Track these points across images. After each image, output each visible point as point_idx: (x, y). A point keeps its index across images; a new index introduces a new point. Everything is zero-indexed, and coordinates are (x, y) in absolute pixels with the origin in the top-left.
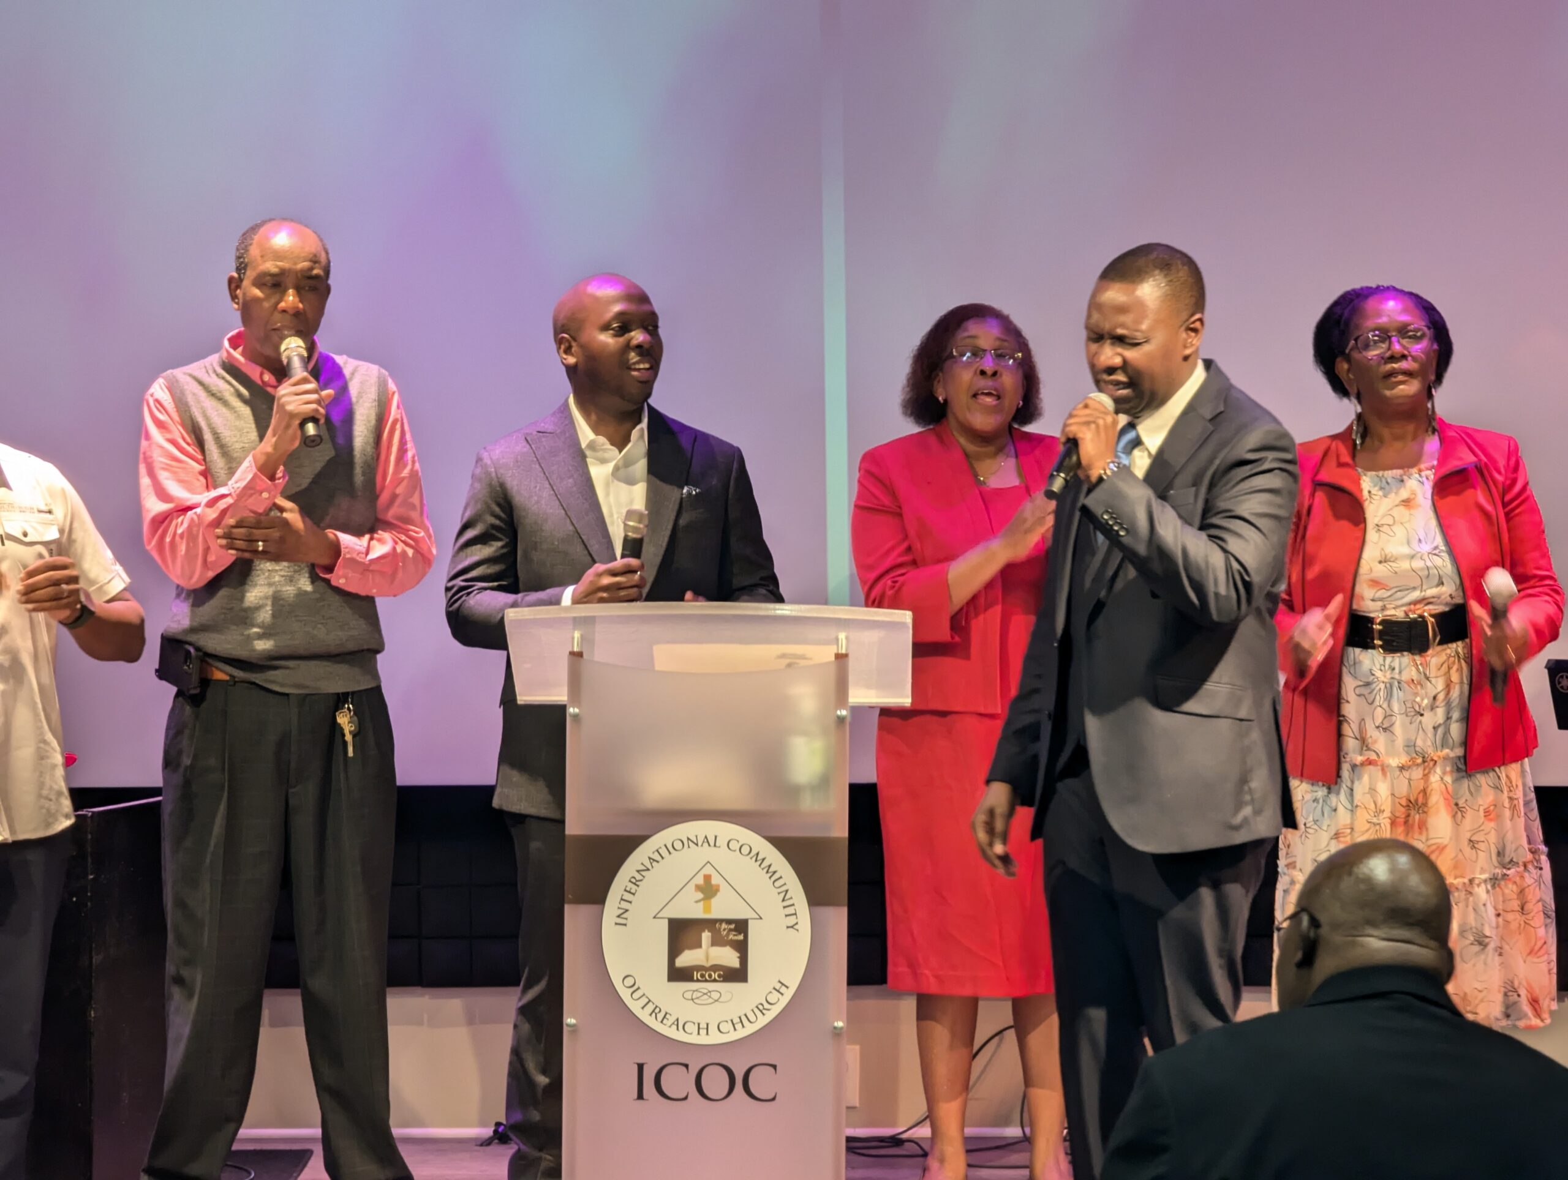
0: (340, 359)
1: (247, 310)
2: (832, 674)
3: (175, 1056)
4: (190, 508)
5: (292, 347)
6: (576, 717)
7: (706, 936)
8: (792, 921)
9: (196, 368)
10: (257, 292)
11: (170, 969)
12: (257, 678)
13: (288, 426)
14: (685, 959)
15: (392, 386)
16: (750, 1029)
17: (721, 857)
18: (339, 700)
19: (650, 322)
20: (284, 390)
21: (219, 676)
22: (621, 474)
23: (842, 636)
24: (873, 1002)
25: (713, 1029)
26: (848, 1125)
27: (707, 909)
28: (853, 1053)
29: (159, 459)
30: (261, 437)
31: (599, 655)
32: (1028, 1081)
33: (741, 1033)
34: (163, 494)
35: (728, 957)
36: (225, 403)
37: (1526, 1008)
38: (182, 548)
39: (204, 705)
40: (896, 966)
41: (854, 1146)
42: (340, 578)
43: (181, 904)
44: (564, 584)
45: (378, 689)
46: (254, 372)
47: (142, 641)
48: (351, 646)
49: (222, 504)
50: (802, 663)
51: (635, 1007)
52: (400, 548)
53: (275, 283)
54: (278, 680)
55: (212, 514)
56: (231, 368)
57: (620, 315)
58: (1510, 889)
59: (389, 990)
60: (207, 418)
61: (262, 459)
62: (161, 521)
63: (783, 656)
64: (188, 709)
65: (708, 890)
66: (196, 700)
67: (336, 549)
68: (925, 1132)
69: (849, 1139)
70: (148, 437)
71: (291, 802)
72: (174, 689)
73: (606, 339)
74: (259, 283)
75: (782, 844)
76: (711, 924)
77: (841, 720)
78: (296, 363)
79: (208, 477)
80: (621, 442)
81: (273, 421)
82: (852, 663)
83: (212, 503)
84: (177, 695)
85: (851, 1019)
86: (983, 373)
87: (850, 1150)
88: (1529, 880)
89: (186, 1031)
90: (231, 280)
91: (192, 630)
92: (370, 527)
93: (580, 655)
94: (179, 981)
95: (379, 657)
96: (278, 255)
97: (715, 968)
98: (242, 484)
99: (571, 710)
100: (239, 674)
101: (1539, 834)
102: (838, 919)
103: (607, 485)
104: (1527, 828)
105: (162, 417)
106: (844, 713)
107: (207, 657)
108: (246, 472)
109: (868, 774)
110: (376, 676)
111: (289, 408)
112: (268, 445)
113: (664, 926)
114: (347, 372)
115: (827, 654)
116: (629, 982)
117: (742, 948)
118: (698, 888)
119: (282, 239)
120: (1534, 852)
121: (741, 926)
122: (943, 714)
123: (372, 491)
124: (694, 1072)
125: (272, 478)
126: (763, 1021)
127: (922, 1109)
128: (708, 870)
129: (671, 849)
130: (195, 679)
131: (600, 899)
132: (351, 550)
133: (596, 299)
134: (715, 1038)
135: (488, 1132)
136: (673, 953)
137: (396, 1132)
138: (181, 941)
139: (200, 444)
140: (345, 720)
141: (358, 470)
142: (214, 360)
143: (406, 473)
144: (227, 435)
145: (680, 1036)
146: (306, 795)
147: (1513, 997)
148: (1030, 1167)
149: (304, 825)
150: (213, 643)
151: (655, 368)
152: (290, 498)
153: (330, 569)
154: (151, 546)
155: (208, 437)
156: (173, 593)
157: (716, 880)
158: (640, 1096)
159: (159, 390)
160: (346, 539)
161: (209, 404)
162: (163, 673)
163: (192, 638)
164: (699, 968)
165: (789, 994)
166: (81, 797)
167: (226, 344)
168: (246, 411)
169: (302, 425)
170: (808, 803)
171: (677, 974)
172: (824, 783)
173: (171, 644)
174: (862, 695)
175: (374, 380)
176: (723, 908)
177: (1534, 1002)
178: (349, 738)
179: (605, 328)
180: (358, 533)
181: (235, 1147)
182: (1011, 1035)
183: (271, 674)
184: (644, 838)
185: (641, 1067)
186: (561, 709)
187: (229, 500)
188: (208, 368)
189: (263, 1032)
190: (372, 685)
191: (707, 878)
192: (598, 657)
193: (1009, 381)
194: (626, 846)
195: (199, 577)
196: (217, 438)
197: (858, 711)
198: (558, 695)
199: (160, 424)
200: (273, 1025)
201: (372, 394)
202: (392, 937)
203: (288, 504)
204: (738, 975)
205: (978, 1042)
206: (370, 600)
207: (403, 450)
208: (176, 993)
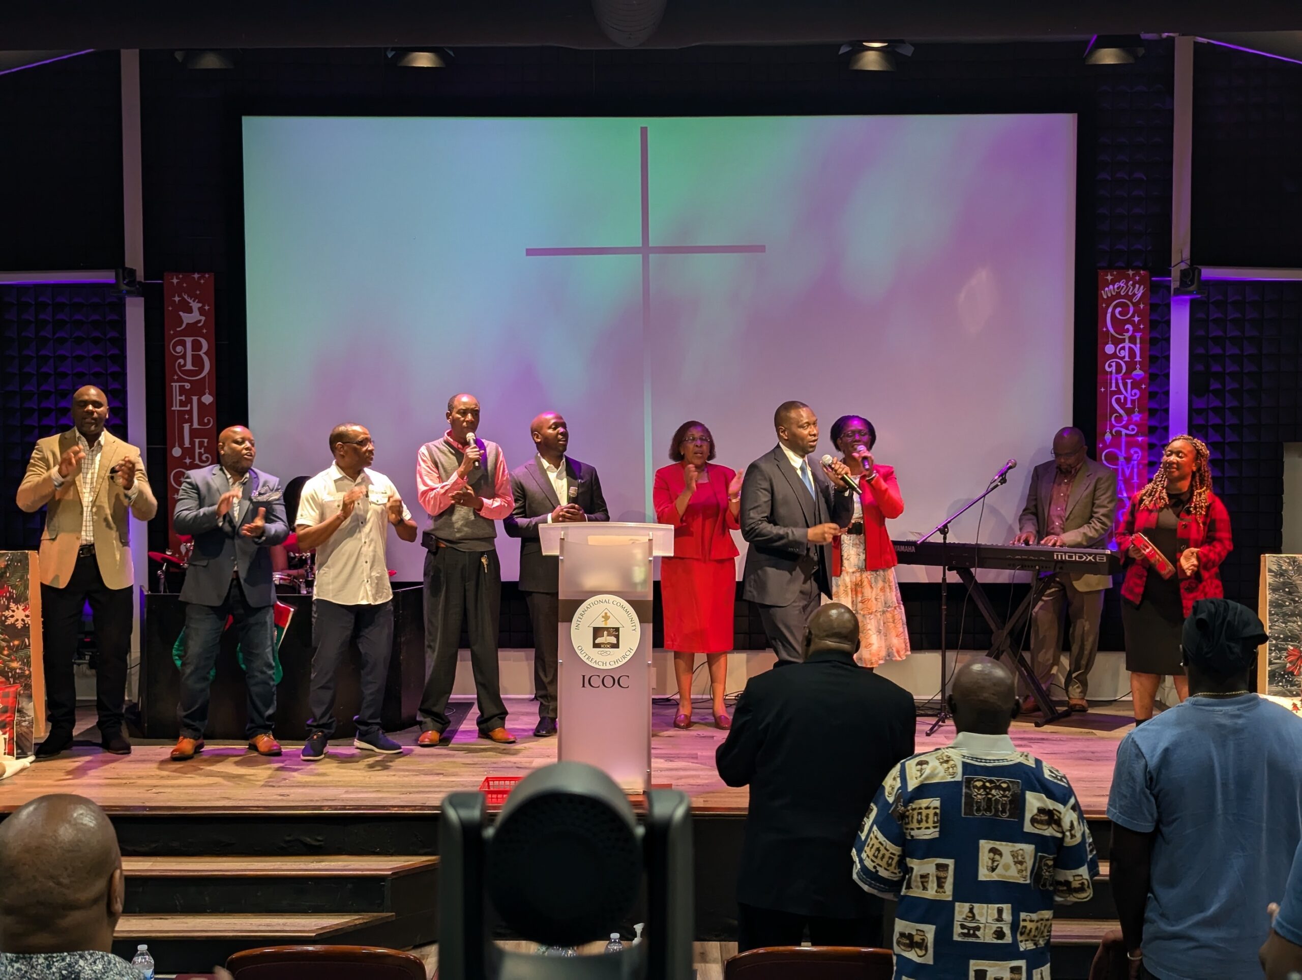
0: (483, 441)
1: (454, 422)
2: (647, 545)
3: (429, 672)
4: (434, 489)
5: (470, 436)
6: (562, 560)
7: (605, 633)
8: (634, 628)
9: (436, 442)
10: (459, 416)
11: (426, 643)
12: (454, 546)
13: (469, 463)
14: (598, 641)
15: (500, 449)
16: (620, 664)
17: (610, 606)
18: (482, 554)
19: (564, 425)
20: (468, 450)
21: (442, 545)
22: (559, 477)
23: (651, 533)
24: (660, 653)
25: (608, 664)
26: (653, 694)
27: (606, 624)
28: (653, 670)
29: (424, 472)
30: (460, 465)
31: (570, 539)
32: (712, 681)
33: (617, 665)
34: (425, 484)
35: (613, 640)
36: (445, 454)
37: (896, 654)
38: (432, 502)
39: (437, 556)
40: (667, 642)
41: (655, 701)
42: (482, 513)
43: (430, 622)
44: (548, 513)
45: (495, 550)
46: (455, 444)
47: (416, 534)
48: (487, 536)
49: (446, 488)
50: (637, 542)
51: (582, 656)
52: (503, 504)
53: (464, 413)
54: (462, 547)
55: (443, 491)
56: (447, 442)
57: (554, 423)
58: (889, 615)
59: (499, 649)
60: (439, 459)
61: (460, 473)
62: (425, 493)
63: (631, 540)
64: (432, 557)
65: (606, 618)
66: (435, 554)
67: (482, 504)
68: (678, 697)
69: (653, 699)
70: (420, 465)
71: (467, 588)
72: (427, 550)
73: (550, 431)
74: (458, 412)
75: (631, 603)
76: (607, 629)
77: (650, 561)
78: (472, 441)
79: (441, 479)
80: (557, 467)
81: (464, 461)
82: (654, 541)
83: (442, 487)
84: (428, 552)
85: (654, 659)
86: (697, 446)
87: (653, 703)
88: (896, 612)
89: (433, 664)
90: (447, 413)
91: (433, 530)
92: (492, 496)
93: (563, 539)
94: (430, 647)
95: (495, 539)
96: (465, 403)
97: (608, 643)
98: (453, 481)
99: (561, 558)
100: (448, 544)
101: (900, 598)
102: (650, 626)
103: (555, 481)
104: (896, 596)
105: (425, 459)
106: (651, 559)
107: (438, 539)
108: (454, 477)
109: (659, 578)
110: (494, 546)
111: (470, 457)
112: (462, 468)
113: (592, 629)
114: (486, 444)
115: (646, 539)
116: (580, 648)
117: (617, 637)
118: (603, 617)
119: (465, 399)
120: (899, 603)
121: (617, 629)
122: (683, 559)
123: (494, 484)
124: (601, 678)
125: (463, 479)
126: (625, 661)
127: (677, 690)
128: (606, 611)
129: (594, 604)
130: (434, 546)
131: (570, 621)
132: (487, 504)
133: (546, 420)
134: (608, 667)
135: (533, 696)
136: (595, 639)
137: (502, 696)
138: (430, 633)
139: (437, 467)
140: (484, 560)
141: (490, 477)
142: (441, 440)
143: (505, 479)
144: (445, 464)
145: (597, 666)
146: (471, 586)
147: (890, 650)
148: (712, 708)
149: (471, 595)
150: (441, 534)
151: (566, 441)
152: (471, 486)
153: (480, 510)
154: (421, 501)
155: (440, 465)
156: (427, 516)
157: (609, 614)
158: (584, 686)
159: (423, 449)
160: (485, 500)
161: (440, 454)
162: (423, 544)
163: (434, 533)
164: (603, 643)
165: (633, 652)
166: (394, 585)
167: (446, 435)
168: (454, 458)
169: (474, 463)
170: (639, 589)
171: (596, 646)
172: (645, 582)
173: (426, 535)
174: (658, 553)
175: (494, 448)
176: (611, 624)
177: (898, 652)
178: (485, 566)
179: (550, 428)
180: (489, 499)
181: (449, 701)
182: (706, 665)
183: (459, 545)
184: (583, 601)
185: (584, 676)
186: (557, 557)
187: (448, 487)
188: (440, 442)
189: (458, 663)
190: (493, 548)
191: (606, 613)
192: (569, 540)
193: (705, 448)
194: (577, 604)
195: (437, 512)
196: (443, 466)
197: (655, 558)
198: (556, 552)
199: (424, 461)
200: (461, 661)
201: (494, 452)
202: (500, 631)
203: (470, 488)
204: (616, 646)
205: (694, 670)
206: (492, 521)
207: (504, 471)
208: (429, 651)
